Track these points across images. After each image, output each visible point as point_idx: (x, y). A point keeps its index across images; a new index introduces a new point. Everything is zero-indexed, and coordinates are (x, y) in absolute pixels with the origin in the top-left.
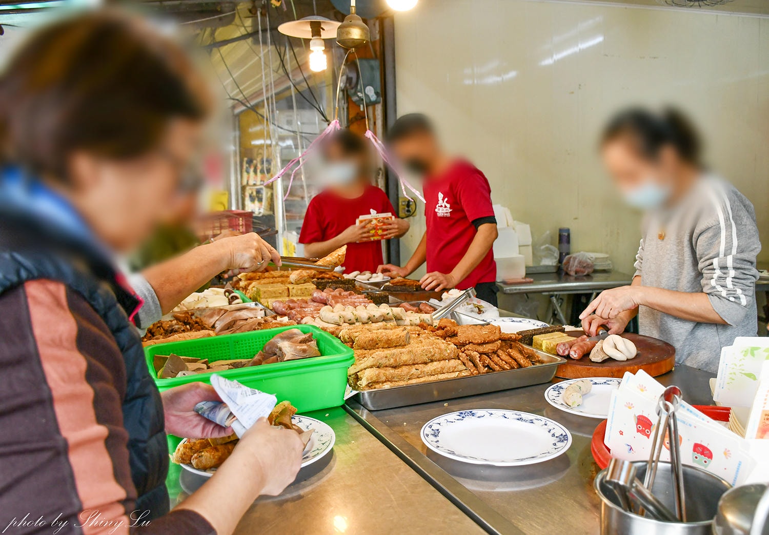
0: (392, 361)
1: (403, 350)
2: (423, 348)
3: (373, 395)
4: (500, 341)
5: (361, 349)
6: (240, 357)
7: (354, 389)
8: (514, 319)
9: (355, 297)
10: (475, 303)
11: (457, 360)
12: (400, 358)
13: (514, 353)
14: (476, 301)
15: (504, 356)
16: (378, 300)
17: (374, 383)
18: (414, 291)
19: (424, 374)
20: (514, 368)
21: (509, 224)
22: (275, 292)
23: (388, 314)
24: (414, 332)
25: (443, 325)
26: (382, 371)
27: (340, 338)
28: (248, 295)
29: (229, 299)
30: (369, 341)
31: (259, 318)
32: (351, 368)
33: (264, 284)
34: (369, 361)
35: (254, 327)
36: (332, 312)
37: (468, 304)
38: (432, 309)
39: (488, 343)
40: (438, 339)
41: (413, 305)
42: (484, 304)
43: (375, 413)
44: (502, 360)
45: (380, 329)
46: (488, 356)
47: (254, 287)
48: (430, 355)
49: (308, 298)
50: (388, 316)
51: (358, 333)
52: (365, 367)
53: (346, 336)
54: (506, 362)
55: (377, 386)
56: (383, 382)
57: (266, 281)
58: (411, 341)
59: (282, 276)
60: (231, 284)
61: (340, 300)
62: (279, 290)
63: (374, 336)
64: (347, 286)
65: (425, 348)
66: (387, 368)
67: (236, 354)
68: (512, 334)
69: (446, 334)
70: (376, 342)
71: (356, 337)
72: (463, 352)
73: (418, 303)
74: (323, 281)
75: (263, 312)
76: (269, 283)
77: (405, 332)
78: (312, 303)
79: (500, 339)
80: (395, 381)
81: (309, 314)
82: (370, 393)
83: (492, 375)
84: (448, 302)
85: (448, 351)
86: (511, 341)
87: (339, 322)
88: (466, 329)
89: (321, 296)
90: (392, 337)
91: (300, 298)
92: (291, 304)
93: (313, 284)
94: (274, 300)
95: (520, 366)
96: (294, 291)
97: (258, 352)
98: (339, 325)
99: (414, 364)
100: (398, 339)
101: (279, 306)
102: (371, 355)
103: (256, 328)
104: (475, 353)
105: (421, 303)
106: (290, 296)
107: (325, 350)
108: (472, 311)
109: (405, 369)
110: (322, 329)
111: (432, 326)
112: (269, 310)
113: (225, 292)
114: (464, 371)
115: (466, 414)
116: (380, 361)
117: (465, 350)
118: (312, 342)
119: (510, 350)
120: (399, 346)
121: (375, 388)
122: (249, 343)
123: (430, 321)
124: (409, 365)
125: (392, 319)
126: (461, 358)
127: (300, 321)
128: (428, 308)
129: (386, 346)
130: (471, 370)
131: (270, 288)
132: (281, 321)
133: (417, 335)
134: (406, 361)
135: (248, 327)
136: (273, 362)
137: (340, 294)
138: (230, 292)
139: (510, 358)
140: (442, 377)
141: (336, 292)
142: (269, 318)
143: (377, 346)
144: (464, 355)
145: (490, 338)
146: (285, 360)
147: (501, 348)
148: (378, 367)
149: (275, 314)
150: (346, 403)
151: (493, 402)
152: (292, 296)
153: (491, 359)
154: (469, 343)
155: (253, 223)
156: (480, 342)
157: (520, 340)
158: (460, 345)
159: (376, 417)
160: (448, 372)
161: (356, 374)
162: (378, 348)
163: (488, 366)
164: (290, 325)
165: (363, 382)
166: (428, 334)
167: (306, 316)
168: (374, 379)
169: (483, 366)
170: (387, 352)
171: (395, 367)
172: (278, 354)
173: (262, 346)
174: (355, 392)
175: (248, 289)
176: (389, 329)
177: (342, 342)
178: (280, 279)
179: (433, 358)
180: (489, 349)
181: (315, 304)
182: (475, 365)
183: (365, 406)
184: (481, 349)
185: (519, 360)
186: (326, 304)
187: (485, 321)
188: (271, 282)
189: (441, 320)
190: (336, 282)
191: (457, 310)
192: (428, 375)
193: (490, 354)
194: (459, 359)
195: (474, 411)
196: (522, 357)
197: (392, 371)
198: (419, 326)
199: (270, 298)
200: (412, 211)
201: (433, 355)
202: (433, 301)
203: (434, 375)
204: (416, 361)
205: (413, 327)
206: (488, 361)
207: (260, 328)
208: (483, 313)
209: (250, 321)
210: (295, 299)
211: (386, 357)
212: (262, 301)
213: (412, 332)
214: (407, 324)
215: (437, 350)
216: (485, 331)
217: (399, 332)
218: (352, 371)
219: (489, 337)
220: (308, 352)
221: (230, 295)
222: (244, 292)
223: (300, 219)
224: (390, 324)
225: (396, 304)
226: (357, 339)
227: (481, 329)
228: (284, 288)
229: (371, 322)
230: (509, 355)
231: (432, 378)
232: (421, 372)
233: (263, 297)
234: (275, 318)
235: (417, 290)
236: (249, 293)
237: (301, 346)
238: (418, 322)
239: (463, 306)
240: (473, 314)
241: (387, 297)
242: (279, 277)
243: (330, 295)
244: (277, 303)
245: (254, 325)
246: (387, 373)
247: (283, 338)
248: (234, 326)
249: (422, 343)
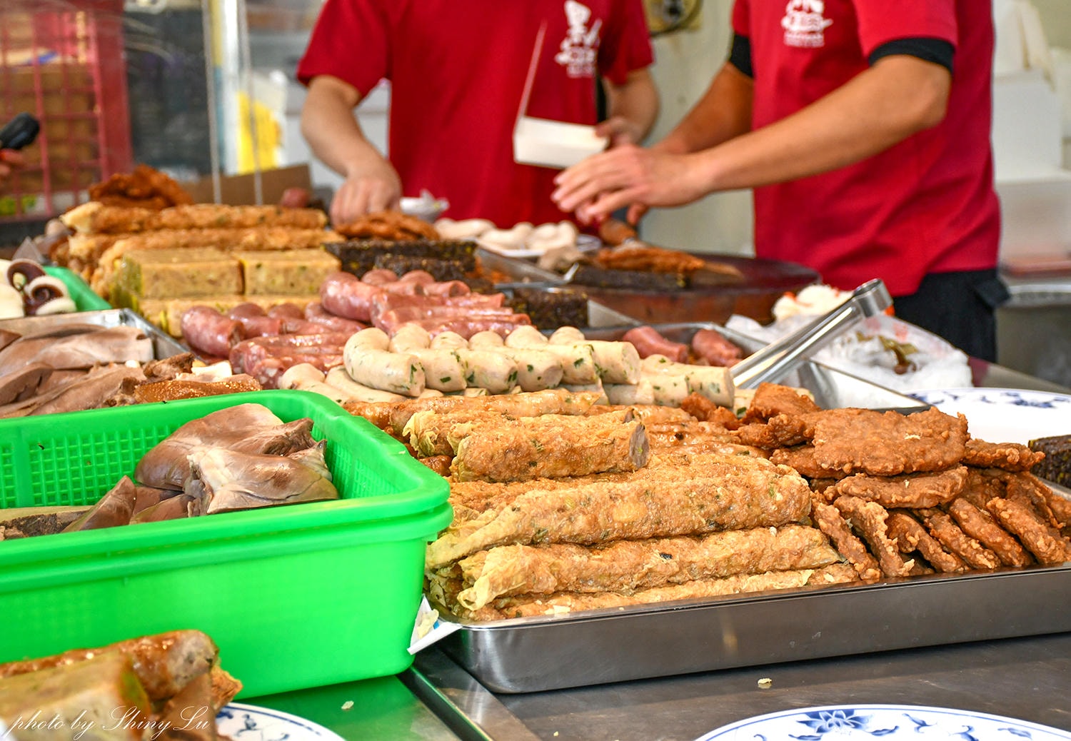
0: (581, 523)
1: (622, 487)
2: (689, 482)
3: (510, 638)
4: (963, 470)
5: (476, 479)
6: (51, 499)
7: (446, 615)
8: (1027, 395)
9: (469, 303)
10: (889, 334)
11: (809, 530)
12: (609, 515)
13: (1016, 514)
14: (891, 328)
15: (975, 522)
16: (550, 314)
17: (516, 597)
18: (679, 289)
19: (688, 572)
20: (1010, 566)
21: (1032, 60)
22: (193, 277)
23: (578, 362)
24: (665, 428)
25: (766, 404)
26: (546, 557)
27: (406, 440)
28: (98, 286)
29: (26, 298)
30: (505, 453)
31: (132, 364)
32: (438, 543)
33: (157, 247)
34: (499, 522)
35: (108, 395)
36: (388, 349)
37: (862, 338)
38: (735, 352)
39: (920, 473)
40: (746, 453)
41: (671, 337)
42: (917, 338)
43: (517, 703)
44: (969, 535)
45: (548, 412)
46: (920, 520)
47: (119, 258)
48: (712, 508)
49: (308, 303)
50: (579, 371)
51: (468, 426)
52: (489, 540)
53: (428, 434)
54: (982, 544)
55: (526, 608)
56: (547, 596)
57: (166, 237)
58: (653, 458)
59: (222, 224)
60: (39, 247)
61: (415, 311)
62: (208, 270)
63: (525, 436)
64: (444, 264)
65: (699, 481)
66: (563, 548)
67: (37, 489)
68: (1008, 446)
69: (775, 438)
70: (529, 454)
71: (461, 438)
72: (830, 502)
73: (687, 330)
74: (365, 244)
75: (146, 345)
76: (176, 246)
77: (632, 425)
78: (322, 320)
79: (963, 462)
80: (588, 593)
81: (309, 355)
82: (501, 634)
83: (930, 587)
84: (794, 328)
85: (779, 497)
86: (1005, 470)
87: (407, 384)
88: (843, 423)
89: (354, 294)
90: (584, 440)
91: (281, 301)
92: (245, 321)
93: (327, 256)
94: (188, 303)
95: (1033, 559)
96: (262, 276)
97: (115, 480)
98: (408, 396)
99: (656, 537)
100: (606, 450)
101: (206, 326)
102: (509, 500)
103: (117, 398)
104: (872, 506)
105: (698, 330)
106: (248, 291)
107: (351, 480)
108: (875, 363)
109: (625, 554)
110: (346, 407)
111: (728, 407)
112: (168, 339)
113: (12, 272)
114: (830, 568)
115: (833, 719)
116: (541, 523)
117: (837, 495)
118: (310, 452)
119: (999, 503)
120: (609, 472)
121: (519, 615)
122: (86, 450)
123: (724, 392)
124: (641, 539)
125: (593, 382)
126: (821, 523)
127: (274, 379)
128: (720, 347)
129: (564, 472)
130: (859, 567)
131: (177, 264)
132: (204, 377)
133: (673, 439)
134: (631, 524)
135: (87, 393)
136: (171, 515)
137: (419, 290)
138: (30, 272)
139: (997, 530)
140: (753, 584)
141: (406, 285)
142: (164, 367)
143: (532, 469)
144: (833, 512)
145: (929, 457)
146: (209, 511)
147: (966, 492)
148: (533, 543)
149: (186, 353)
150: (415, 664)
151: (930, 683)
152: (254, 292)
153: (927, 530)
154: (855, 470)
155: (128, 31)
156: (890, 467)
157: (1036, 469)
158: (821, 479)
159: (517, 716)
160: (773, 570)
161: (455, 564)
162: (535, 478)
163: (917, 555)
164: (236, 391)
165: (479, 594)
166: (713, 434)
167: (296, 362)
168: (518, 583)
169: (900, 553)
170: (566, 492)
171: (589, 545)
172: (187, 491)
173: (132, 461)
174: (448, 628)
175: (97, 266)
176: (576, 414)
177: (413, 453)
178: (216, 235)
179: (725, 518)
180: (922, 496)
181: (330, 322)
182: (871, 549)
183: (482, 678)
184: (894, 493)
185: (1031, 537)
186: (367, 323)
187: (920, 399)
188: (183, 241)
189: (761, 388)
190: (408, 251)
191: (824, 356)
192: (705, 578)
193: (925, 513)
194: (815, 525)
195: (860, 710)
196: (1044, 528)
197: (578, 558)
198: (684, 406)
199: (174, 297)
200: (687, 11)
201: (726, 509)
202: (741, 326)
203: (724, 578)
204: (665, 528)
205: (662, 410)
206: (916, 536)
207: (130, 399)
208: (915, 369)
209: (97, 375)
210: (263, 302)
211: (562, 509)
212: (147, 306)
213: (655, 428)
214: (644, 400)
215: (739, 491)
216: (909, 433)
217: (613, 425)
218: (442, 552)
219: (923, 453)
220: (292, 484)
221: (28, 281)
222: (84, 275)
223: (300, 26)
224: (581, 398)
225: (612, 332)
226: (463, 443)
227: (897, 423)
228: (223, 264)
229: (518, 389)
230: (996, 519)
231: (719, 589)
232: (681, 565)
233: (149, 293)
234: (185, 365)
235: (689, 285)
236: (101, 277)
237: (269, 464)
238: (681, 392)
239: (843, 344)
240: (877, 375)
241: (581, 306)
242: (211, 226)
243: (382, 291)
244: (197, 313)
245: (109, 388)
246: (564, 564)
247: (209, 437)
248: (40, 391)
249: (688, 463)
